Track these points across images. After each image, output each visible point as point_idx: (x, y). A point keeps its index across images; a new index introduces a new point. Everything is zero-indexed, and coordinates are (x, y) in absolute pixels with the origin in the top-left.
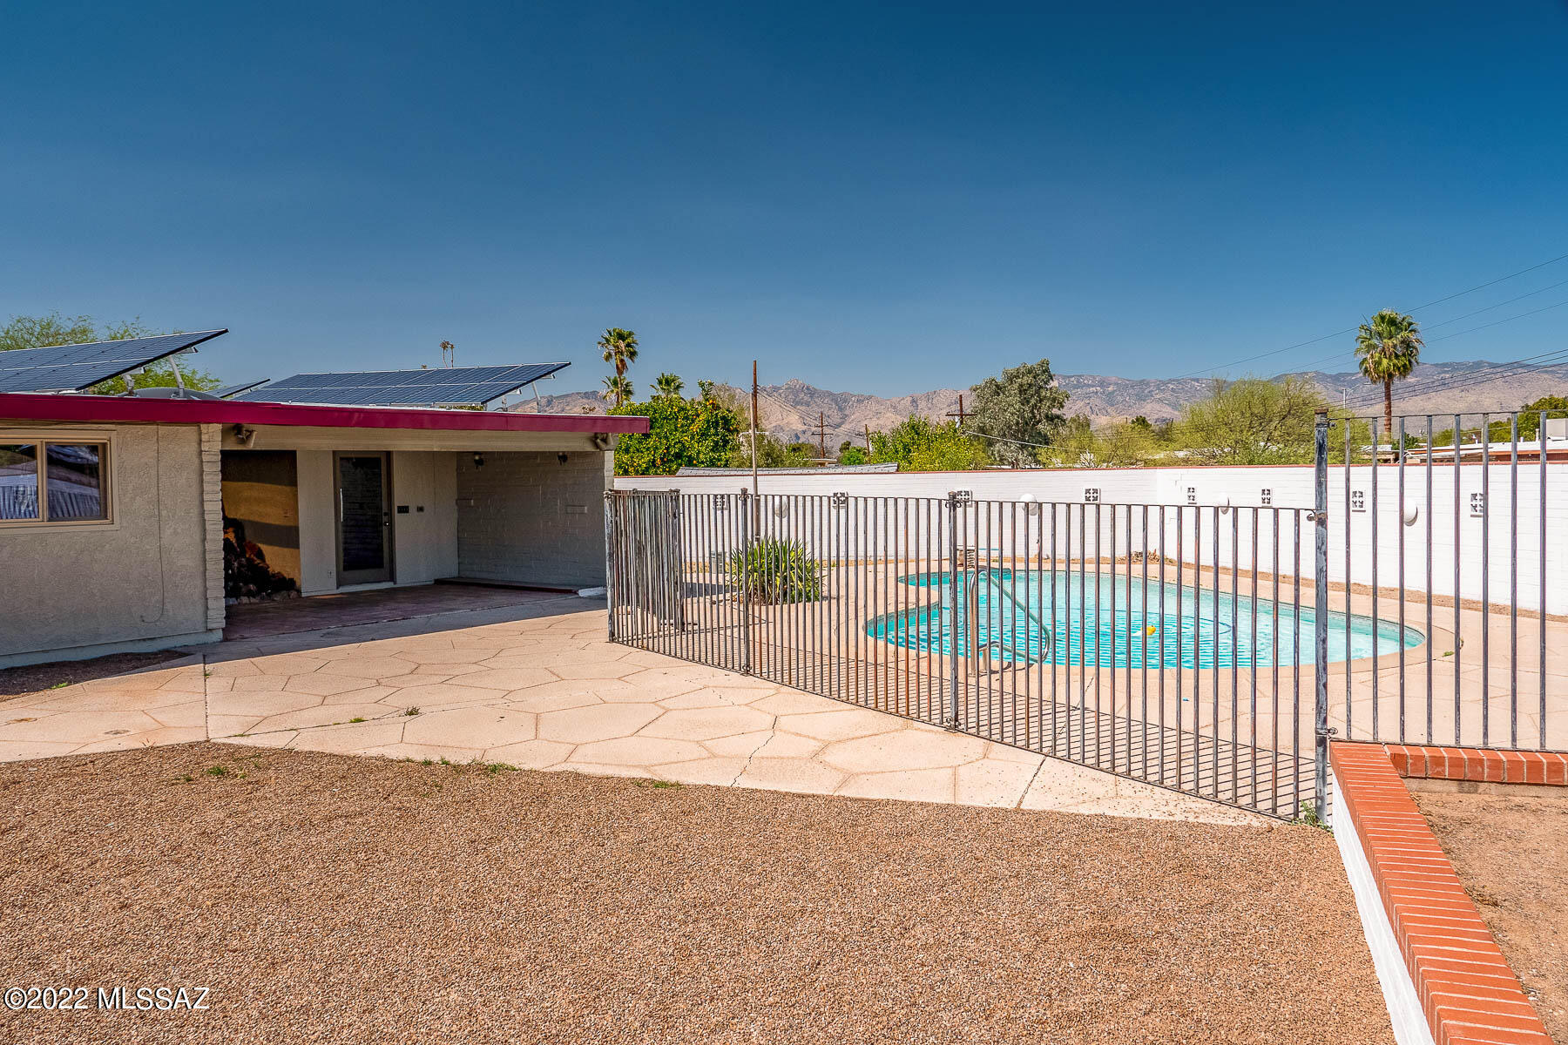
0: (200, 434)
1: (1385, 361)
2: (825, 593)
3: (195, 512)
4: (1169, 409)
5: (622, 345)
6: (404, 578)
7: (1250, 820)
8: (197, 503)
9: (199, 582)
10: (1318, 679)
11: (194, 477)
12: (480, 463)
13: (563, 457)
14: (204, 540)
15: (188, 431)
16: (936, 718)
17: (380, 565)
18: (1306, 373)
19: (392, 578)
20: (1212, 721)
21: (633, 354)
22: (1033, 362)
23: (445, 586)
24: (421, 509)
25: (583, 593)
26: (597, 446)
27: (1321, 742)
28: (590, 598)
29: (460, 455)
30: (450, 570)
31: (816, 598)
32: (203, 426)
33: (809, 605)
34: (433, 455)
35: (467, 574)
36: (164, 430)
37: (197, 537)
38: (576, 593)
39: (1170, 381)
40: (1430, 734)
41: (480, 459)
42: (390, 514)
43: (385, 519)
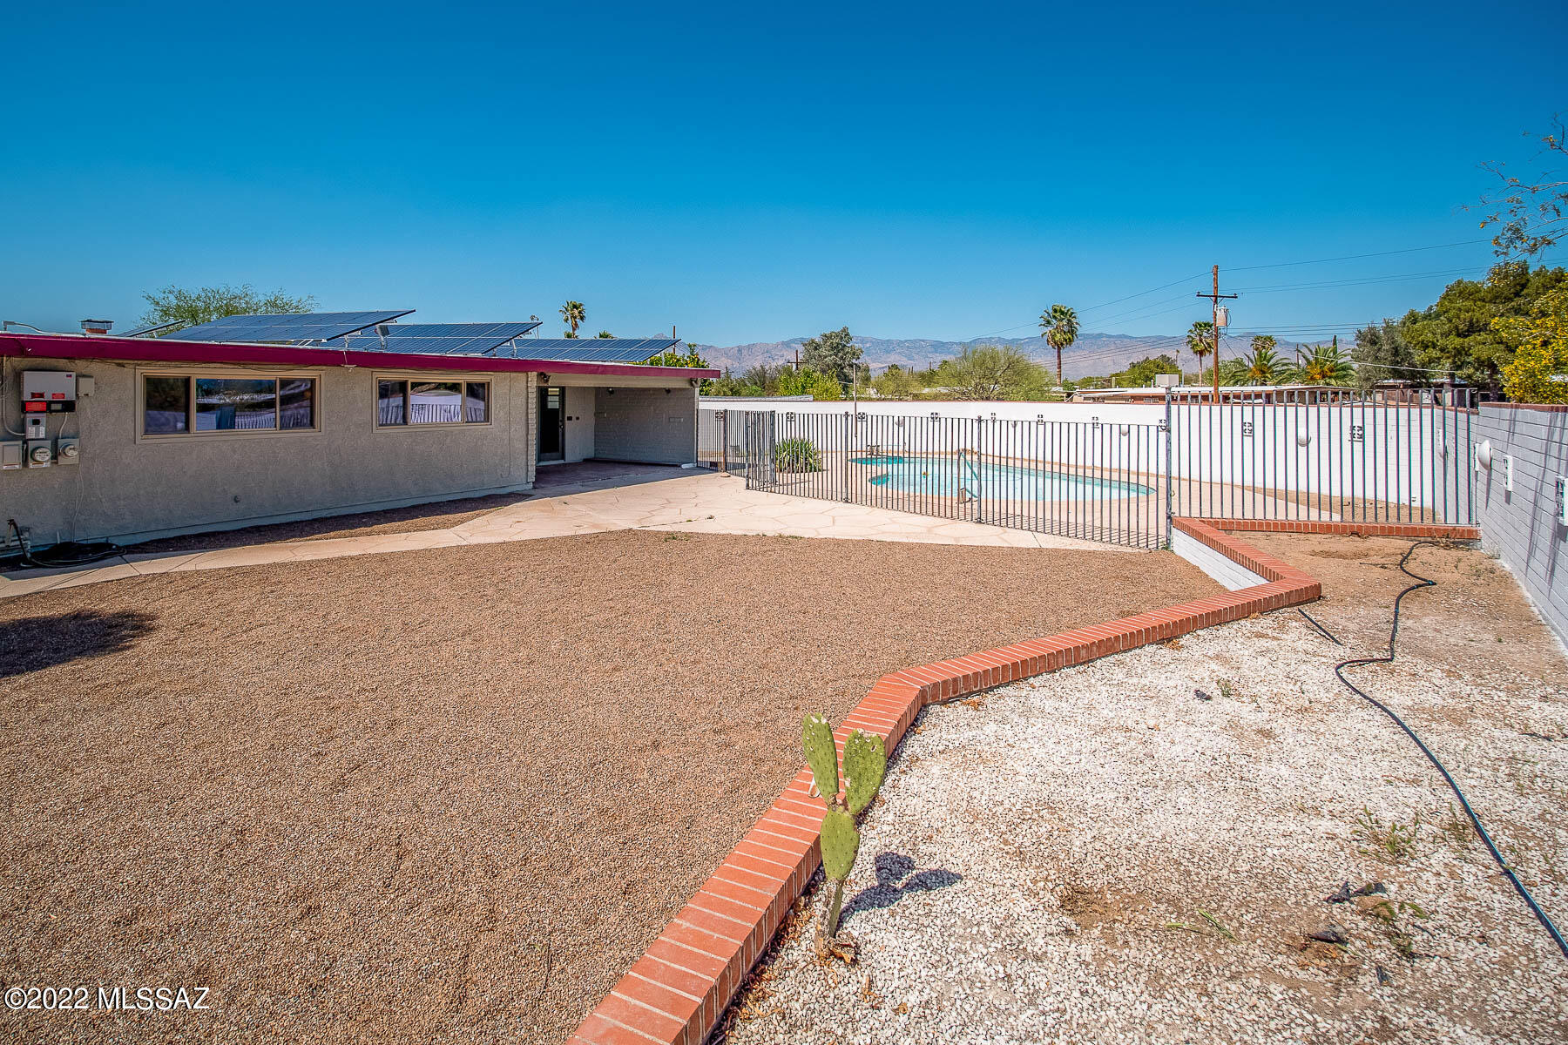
0: (528, 378)
1: (1058, 335)
2: (825, 468)
3: (524, 418)
4: (905, 359)
5: (576, 312)
6: (569, 458)
7: (1129, 550)
8: (524, 414)
9: (525, 457)
10: (1167, 493)
11: (524, 400)
12: (612, 392)
13: (668, 391)
14: (527, 434)
15: (522, 376)
16: (969, 518)
17: (557, 450)
18: (993, 338)
19: (563, 457)
20: (1091, 519)
21: (582, 318)
22: (838, 330)
23: (592, 462)
24: (578, 418)
25: (684, 466)
26: (692, 385)
27: (1169, 517)
28: (687, 469)
29: (598, 390)
30: (590, 453)
31: (819, 470)
32: (529, 373)
33: (815, 473)
34: (584, 389)
35: (600, 456)
36: (513, 375)
37: (524, 433)
38: (680, 466)
39: (906, 341)
40: (1211, 513)
41: (611, 392)
42: (563, 421)
43: (560, 424)
